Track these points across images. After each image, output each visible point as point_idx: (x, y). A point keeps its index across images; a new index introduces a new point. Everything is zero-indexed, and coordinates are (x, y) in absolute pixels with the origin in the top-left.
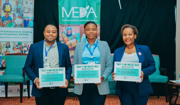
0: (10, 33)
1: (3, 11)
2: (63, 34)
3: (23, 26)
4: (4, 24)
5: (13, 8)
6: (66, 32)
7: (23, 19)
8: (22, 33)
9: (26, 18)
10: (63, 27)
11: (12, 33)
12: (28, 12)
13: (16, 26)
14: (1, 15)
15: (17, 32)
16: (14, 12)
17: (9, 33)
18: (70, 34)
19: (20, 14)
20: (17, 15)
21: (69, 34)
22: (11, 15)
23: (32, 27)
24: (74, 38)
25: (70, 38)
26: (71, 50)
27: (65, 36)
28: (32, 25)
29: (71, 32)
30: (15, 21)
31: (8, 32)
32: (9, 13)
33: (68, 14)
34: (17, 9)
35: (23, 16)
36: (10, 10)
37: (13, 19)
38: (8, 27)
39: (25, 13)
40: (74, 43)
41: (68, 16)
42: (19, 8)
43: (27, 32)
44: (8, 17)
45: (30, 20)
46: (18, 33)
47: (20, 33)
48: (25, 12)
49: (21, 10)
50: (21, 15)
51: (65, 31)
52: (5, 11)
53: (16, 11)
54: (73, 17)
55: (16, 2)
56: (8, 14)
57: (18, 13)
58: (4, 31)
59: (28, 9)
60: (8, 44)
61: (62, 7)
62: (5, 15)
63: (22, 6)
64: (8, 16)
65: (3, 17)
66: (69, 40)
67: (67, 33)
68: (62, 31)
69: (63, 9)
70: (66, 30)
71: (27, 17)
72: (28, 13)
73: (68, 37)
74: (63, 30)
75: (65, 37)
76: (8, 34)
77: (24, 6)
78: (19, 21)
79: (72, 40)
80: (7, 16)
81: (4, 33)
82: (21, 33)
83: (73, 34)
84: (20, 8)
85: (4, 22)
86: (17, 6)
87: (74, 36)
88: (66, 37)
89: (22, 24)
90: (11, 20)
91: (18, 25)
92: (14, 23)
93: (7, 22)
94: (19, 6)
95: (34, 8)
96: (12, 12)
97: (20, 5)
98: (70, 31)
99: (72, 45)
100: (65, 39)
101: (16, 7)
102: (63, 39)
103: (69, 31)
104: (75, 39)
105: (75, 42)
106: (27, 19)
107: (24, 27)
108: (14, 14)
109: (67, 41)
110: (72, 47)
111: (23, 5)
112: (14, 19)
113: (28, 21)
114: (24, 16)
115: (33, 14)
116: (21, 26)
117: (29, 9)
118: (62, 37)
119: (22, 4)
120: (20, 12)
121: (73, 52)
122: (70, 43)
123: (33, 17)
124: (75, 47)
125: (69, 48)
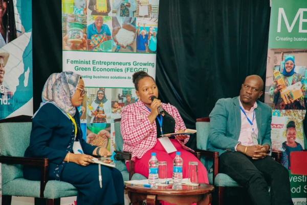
0: (106, 67)
1: (89, 12)
2: (277, 70)
3: (135, 49)
4: (91, 43)
5: (113, 6)
6: (282, 67)
7: (134, 30)
8: (132, 66)
9: (143, 30)
10: (277, 55)
11: (110, 67)
12: (148, 14)
13: (119, 49)
14: (86, 22)
15: (120, 64)
16: (115, 15)
17: (103, 66)
18: (290, 71)
19: (128, 18)
20: (121, 21)
21: (288, 70)
22: (108, 23)
23: (154, 52)
24: (297, 81)
25: (290, 79)
26: (290, 109)
27: (281, 75)
28: (154, 48)
29: (293, 66)
30: (117, 36)
31: (100, 63)
32: (104, 17)
33: (290, 25)
34: (121, 7)
35: (134, 23)
37: (114, 31)
38: (101, 51)
39: (141, 17)
40: (298, 91)
41: (290, 29)
42: (125, 4)
43: (145, 64)
44: (101, 27)
45: (152, 35)
46: (123, 67)
47: (128, 66)
48: (140, 15)
49: (131, 9)
50: (130, 21)
51: (281, 64)
52: (94, 13)
53: (119, 12)
54: (301, 30)
56: (101, 20)
57: (125, 17)
58: (91, 63)
59: (147, 8)
60: (101, 92)
61: (280, 9)
62: (93, 21)
64: (101, 23)
66: (287, 85)
67: (285, 70)
68: (275, 64)
70: (284, 62)
71: (144, 28)
72: (146, 16)
73: (285, 78)
74: (275, 61)
75: (279, 77)
76: (101, 70)
78: (126, 37)
79: (292, 84)
80: (99, 25)
81: (91, 66)
82: (130, 67)
83: (297, 70)
84: (129, 5)
85: (93, 38)
88: (282, 77)
89: (132, 44)
90: (108, 34)
91: (123, 47)
92: (115, 41)
93: (98, 38)
95: (158, 4)
96: (111, 14)
98: (292, 64)
99: (292, 96)
100: (279, 84)
102: (275, 84)
103: (289, 65)
104: (300, 83)
105: (300, 89)
106: (145, 32)
107: (137, 52)
108: (115, 20)
109: (284, 87)
110: (293, 101)
112: (115, 32)
113: (147, 36)
114: (137, 26)
115: (157, 21)
116: (130, 48)
117: (150, 7)
118: (274, 77)
120: (128, 16)
121: (292, 114)
122: (288, 93)
123: (157, 27)
124: (299, 102)
125: (286, 103)
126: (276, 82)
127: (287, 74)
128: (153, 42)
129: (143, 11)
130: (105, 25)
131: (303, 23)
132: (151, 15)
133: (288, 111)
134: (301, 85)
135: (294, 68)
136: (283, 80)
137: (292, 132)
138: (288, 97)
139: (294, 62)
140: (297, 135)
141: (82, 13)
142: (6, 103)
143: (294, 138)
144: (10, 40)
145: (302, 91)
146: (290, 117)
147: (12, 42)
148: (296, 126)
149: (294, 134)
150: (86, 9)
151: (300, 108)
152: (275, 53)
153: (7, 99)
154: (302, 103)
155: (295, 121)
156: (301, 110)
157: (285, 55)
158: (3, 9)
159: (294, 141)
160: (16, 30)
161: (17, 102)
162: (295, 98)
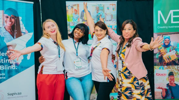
18: (168, 44)
24: (173, 50)
25: (168, 49)
26: (170, 65)
27: (162, 47)
29: (169, 42)
34: (97, 17)
39: (108, 21)
40: (173, 55)
41: (166, 22)
42: (99, 15)
48: (107, 20)
53: (96, 19)
54: (172, 22)
55: (96, 8)
56: (87, 24)
63: (102, 12)
66: (167, 52)
67: (164, 44)
69: (160, 12)
71: (109, 26)
72: (110, 20)
75: (161, 48)
77: (105, 12)
79: (170, 51)
83: (172, 44)
86: (97, 12)
87: (173, 47)
88: (163, 48)
94: (99, 12)
97: (101, 11)
98: (168, 41)
99: (170, 58)
100: (162, 52)
101: (96, 14)
102: (159, 52)
103: (167, 41)
104: (174, 51)
109: (165, 53)
110: (171, 61)
111: (104, 12)
115: (116, 22)
117: (112, 16)
118: (158, 48)
119: (103, 10)
121: (171, 68)
122: (167, 56)
123: (116, 25)
124: (175, 61)
125: (167, 62)
126: (160, 51)
127: (166, 46)
129: (108, 18)
131: (173, 18)
132: (113, 19)
133: (169, 66)
134: (175, 52)
135: (170, 42)
136: (164, 49)
137: (172, 78)
138: (168, 59)
139: (170, 40)
140: (175, 79)
141: (77, 21)
142: (15, 69)
143: (174, 81)
144: (17, 37)
145: (176, 55)
146: (170, 70)
147: (19, 38)
148: (174, 75)
149: (173, 79)
150: (79, 19)
151: (176, 64)
152: (158, 35)
153: (15, 67)
154: (177, 62)
155: (173, 72)
156: (177, 66)
157: (163, 36)
158: (12, 22)
159: (173, 83)
160: (21, 32)
161: (22, 67)
162: (172, 59)
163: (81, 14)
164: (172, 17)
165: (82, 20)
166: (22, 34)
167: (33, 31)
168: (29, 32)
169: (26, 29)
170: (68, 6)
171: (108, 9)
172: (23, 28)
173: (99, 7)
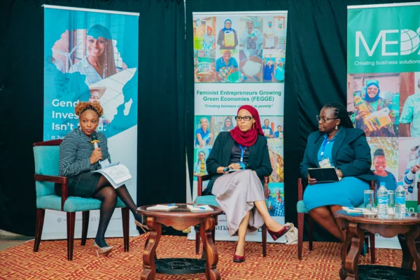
0: (233, 96)
1: (218, 47)
2: (357, 96)
3: (262, 79)
4: (220, 75)
5: (240, 40)
7: (261, 62)
8: (259, 95)
9: (269, 61)
10: (356, 80)
11: (237, 96)
12: (273, 46)
13: (246, 80)
14: (215, 56)
15: (247, 93)
16: (242, 48)
17: (231, 96)
18: (374, 96)
19: (254, 51)
20: (248, 53)
21: (372, 96)
22: (235, 55)
23: (282, 82)
24: (384, 107)
25: (375, 105)
26: (377, 136)
27: (362, 101)
28: (282, 77)
29: (377, 91)
30: (245, 68)
31: (228, 93)
32: (231, 51)
33: (370, 49)
34: (248, 40)
35: (261, 55)
36: (233, 44)
37: (240, 63)
38: (228, 82)
40: (385, 117)
41: (370, 53)
42: (252, 37)
43: (271, 93)
45: (278, 65)
46: (250, 97)
47: (254, 95)
48: (267, 47)
49: (257, 42)
50: (256, 53)
51: (362, 88)
52: (223, 47)
53: (246, 45)
54: (384, 53)
55: (248, 23)
56: (229, 53)
57: (251, 50)
58: (219, 93)
59: (273, 40)
60: (228, 120)
62: (222, 55)
63: (259, 32)
64: (229, 56)
65: (219, 61)
66: (371, 112)
67: (367, 95)
68: (355, 90)
69: (359, 35)
72: (272, 48)
74: (355, 86)
76: (229, 99)
77: (264, 32)
78: (253, 68)
79: (378, 110)
80: (227, 58)
81: (219, 96)
82: (257, 96)
83: (382, 95)
84: (256, 38)
85: (221, 70)
86: (249, 33)
87: (385, 102)
88: (364, 103)
89: (259, 74)
90: (236, 66)
91: (250, 78)
92: (242, 72)
93: (226, 71)
94: (252, 32)
95: (286, 35)
96: (238, 48)
97: (256, 30)
98: (375, 89)
99: (378, 122)
100: (361, 110)
101: (247, 35)
102: (356, 110)
103: (373, 90)
105: (387, 115)
106: (270, 63)
107: (263, 82)
108: (242, 53)
109: (368, 113)
110: (379, 128)
111: (262, 31)
112: (242, 64)
114: (263, 57)
115: (285, 51)
116: (256, 79)
117: (276, 39)
118: (354, 103)
119: (260, 28)
120: (255, 48)
121: (380, 141)
122: (372, 119)
123: (284, 57)
124: (387, 129)
125: (371, 130)
126: (358, 108)
128: (280, 72)
129: (269, 43)
130: (232, 58)
131: (386, 45)
132: (278, 46)
133: (375, 138)
134: (389, 111)
135: (379, 92)
136: (366, 106)
137: (381, 160)
138: (374, 123)
139: (378, 87)
140: (387, 163)
141: (211, 48)
142: (102, 130)
143: (384, 167)
144: (107, 76)
145: (391, 117)
146: (377, 145)
148: (385, 154)
149: (383, 163)
150: (215, 45)
151: (389, 135)
152: (355, 78)
153: (102, 126)
154: (392, 130)
155: (384, 149)
156: (390, 138)
157: (366, 80)
158: (100, 50)
159: (383, 170)
160: (115, 67)
161: (115, 128)
162: (383, 124)
163: (220, 36)
164: (384, 43)
165: (219, 46)
166: (117, 70)
167: (137, 65)
168: (129, 67)
169: (123, 61)
170: (196, 21)
171: (270, 26)
172: (118, 60)
173: (252, 23)
